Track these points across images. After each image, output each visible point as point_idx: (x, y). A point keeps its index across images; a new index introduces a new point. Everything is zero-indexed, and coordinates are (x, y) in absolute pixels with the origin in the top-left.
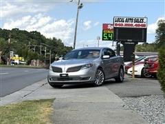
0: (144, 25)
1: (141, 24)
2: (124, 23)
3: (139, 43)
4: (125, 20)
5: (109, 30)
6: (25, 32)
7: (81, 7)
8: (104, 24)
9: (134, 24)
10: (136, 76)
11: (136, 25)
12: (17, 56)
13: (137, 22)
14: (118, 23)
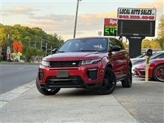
0: (153, 18)
1: (148, 16)
2: (129, 15)
3: (147, 38)
4: (130, 11)
5: (111, 25)
6: (27, 28)
8: (105, 19)
9: (141, 16)
11: (143, 17)
13: (144, 13)
14: (123, 15)
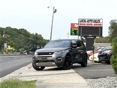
1: (98, 24)
2: (86, 23)
4: (87, 21)
5: (75, 28)
7: (55, 12)
8: (71, 24)
9: (93, 24)
10: (95, 62)
11: (95, 25)
12: (9, 47)
14: (82, 23)
